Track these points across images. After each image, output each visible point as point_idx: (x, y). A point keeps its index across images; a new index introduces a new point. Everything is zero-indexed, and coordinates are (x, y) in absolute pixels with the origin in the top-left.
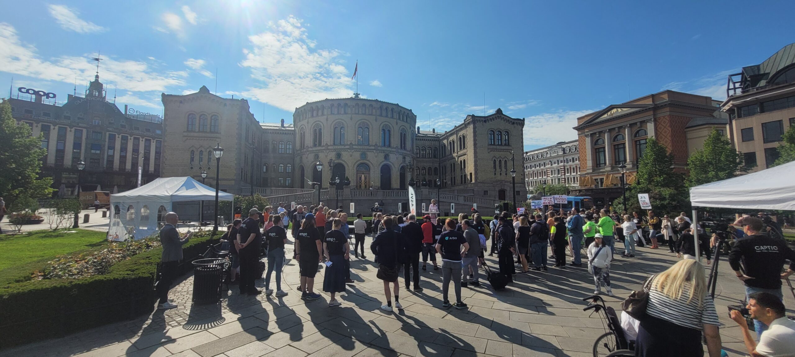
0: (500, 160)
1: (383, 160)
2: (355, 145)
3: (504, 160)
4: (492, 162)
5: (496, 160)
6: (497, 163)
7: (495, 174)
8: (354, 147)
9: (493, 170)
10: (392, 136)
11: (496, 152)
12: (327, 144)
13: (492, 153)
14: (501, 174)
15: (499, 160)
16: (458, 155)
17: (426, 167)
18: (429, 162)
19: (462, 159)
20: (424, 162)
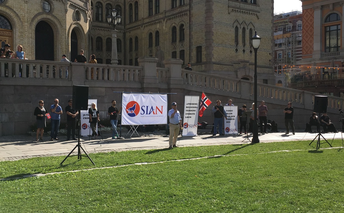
0: (244, 29)
1: (41, 11)
3: (249, 28)
4: (233, 30)
5: (239, 26)
6: (240, 31)
7: (237, 50)
9: (233, 43)
11: (239, 14)
13: (233, 14)
14: (244, 51)
15: (242, 27)
16: (166, 17)
17: (103, 38)
18: (107, 29)
19: (177, 23)
20: (100, 28)
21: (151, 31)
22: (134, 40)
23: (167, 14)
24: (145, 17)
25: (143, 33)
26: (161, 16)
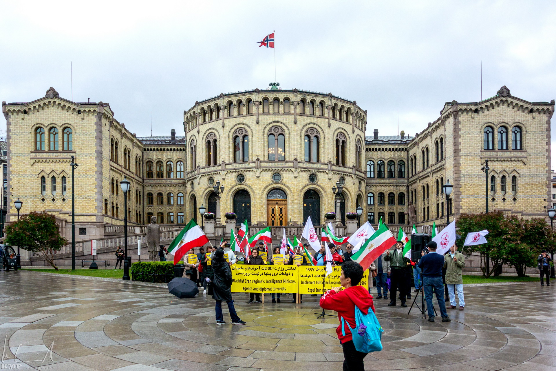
0: (504, 177)
1: (308, 183)
2: (264, 162)
4: (489, 180)
5: (496, 175)
6: (498, 181)
7: (494, 199)
8: (263, 164)
9: (490, 193)
10: (321, 146)
11: (496, 163)
12: (223, 162)
14: (504, 200)
15: (501, 175)
16: (432, 171)
17: (385, 193)
18: (389, 185)
19: (439, 176)
20: (381, 185)
21: (423, 184)
22: (414, 193)
23: (434, 168)
24: (420, 171)
25: (419, 186)
26: (429, 170)
